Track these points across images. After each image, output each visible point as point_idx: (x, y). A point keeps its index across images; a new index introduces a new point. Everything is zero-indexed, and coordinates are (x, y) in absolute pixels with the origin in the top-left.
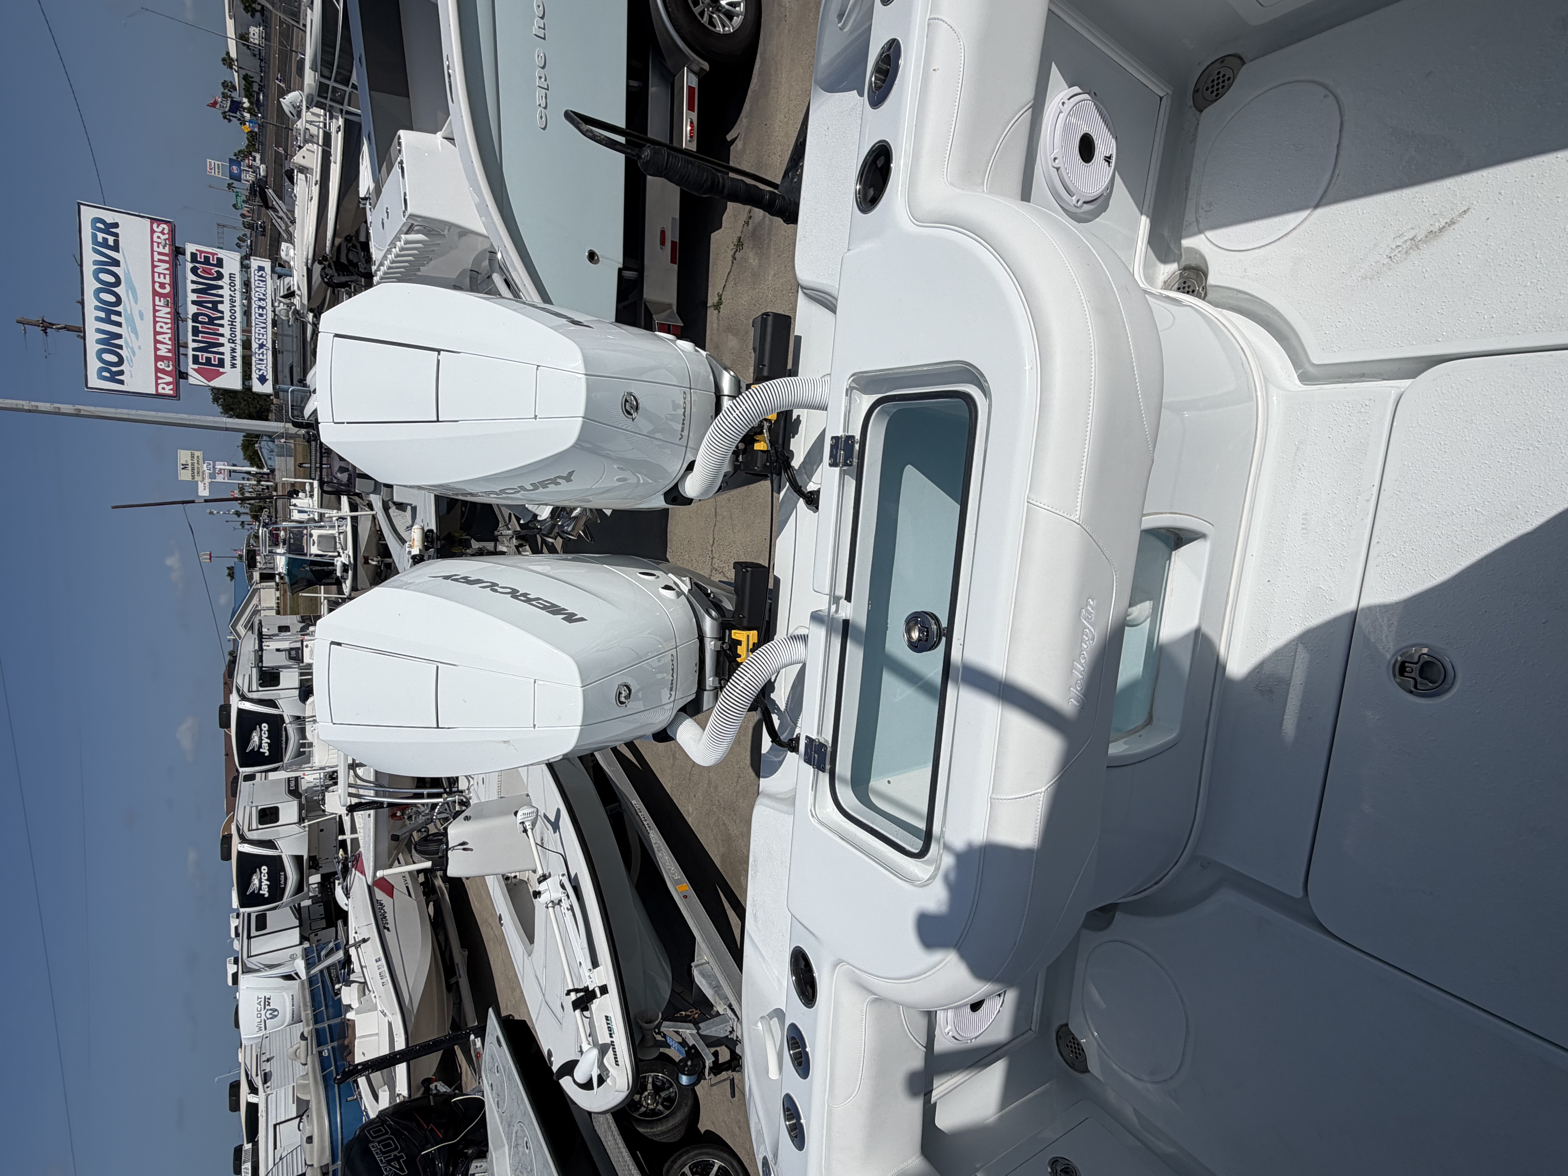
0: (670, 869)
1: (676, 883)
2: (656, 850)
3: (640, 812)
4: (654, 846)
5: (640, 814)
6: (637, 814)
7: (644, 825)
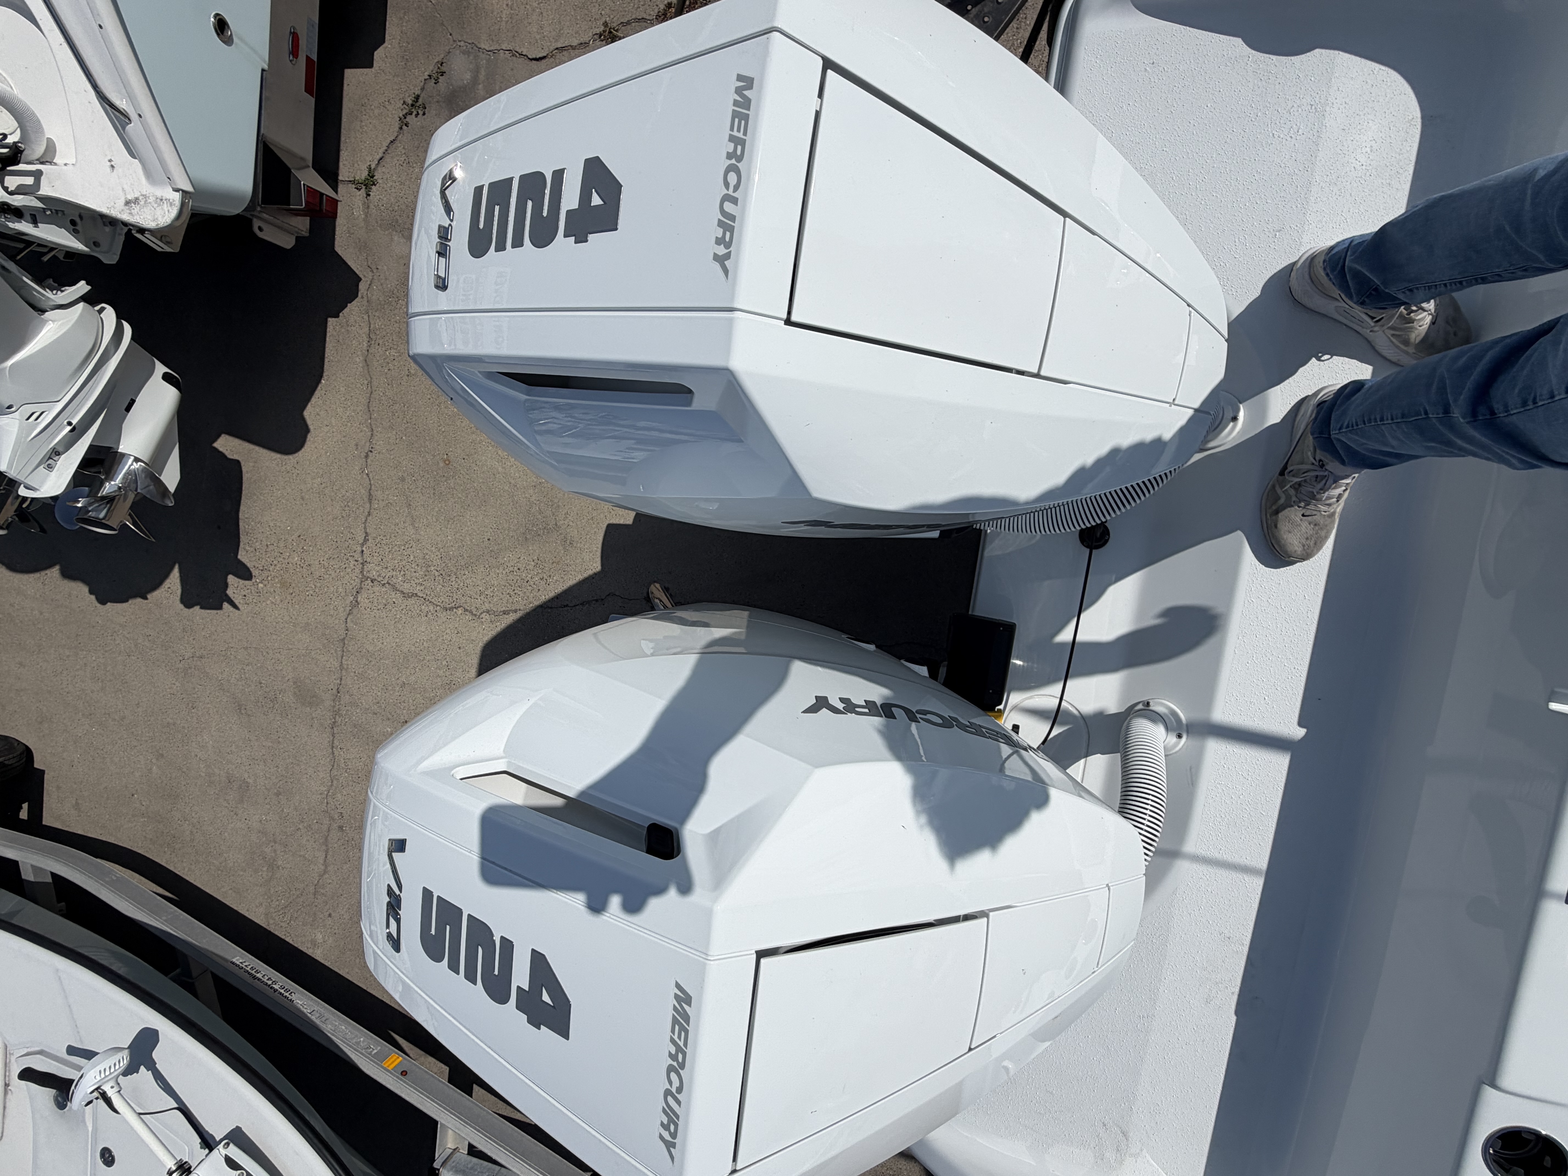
0: (358, 1043)
1: (379, 1059)
2: (318, 1022)
3: (257, 972)
4: (313, 1018)
5: (258, 975)
6: (254, 977)
7: (275, 991)
